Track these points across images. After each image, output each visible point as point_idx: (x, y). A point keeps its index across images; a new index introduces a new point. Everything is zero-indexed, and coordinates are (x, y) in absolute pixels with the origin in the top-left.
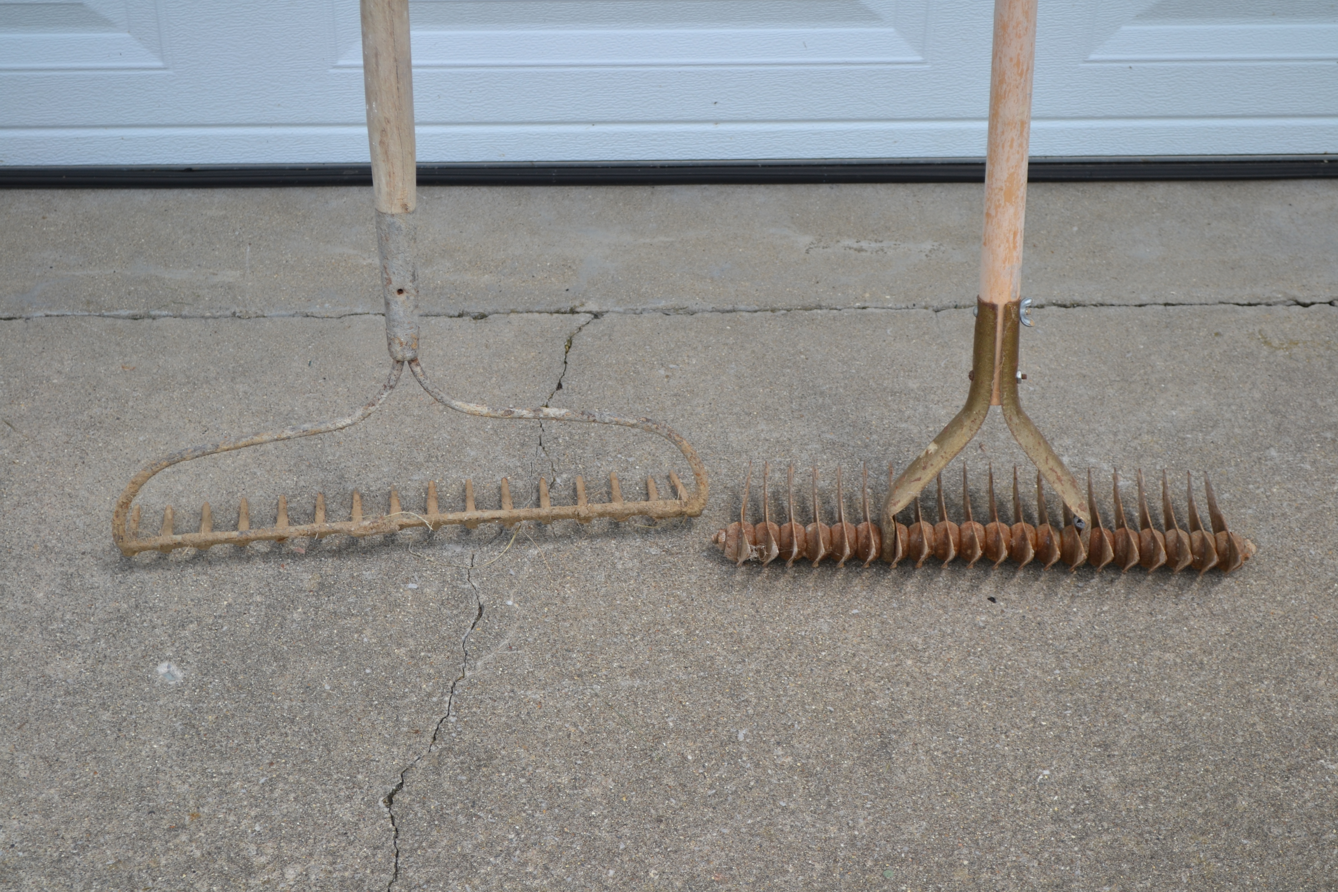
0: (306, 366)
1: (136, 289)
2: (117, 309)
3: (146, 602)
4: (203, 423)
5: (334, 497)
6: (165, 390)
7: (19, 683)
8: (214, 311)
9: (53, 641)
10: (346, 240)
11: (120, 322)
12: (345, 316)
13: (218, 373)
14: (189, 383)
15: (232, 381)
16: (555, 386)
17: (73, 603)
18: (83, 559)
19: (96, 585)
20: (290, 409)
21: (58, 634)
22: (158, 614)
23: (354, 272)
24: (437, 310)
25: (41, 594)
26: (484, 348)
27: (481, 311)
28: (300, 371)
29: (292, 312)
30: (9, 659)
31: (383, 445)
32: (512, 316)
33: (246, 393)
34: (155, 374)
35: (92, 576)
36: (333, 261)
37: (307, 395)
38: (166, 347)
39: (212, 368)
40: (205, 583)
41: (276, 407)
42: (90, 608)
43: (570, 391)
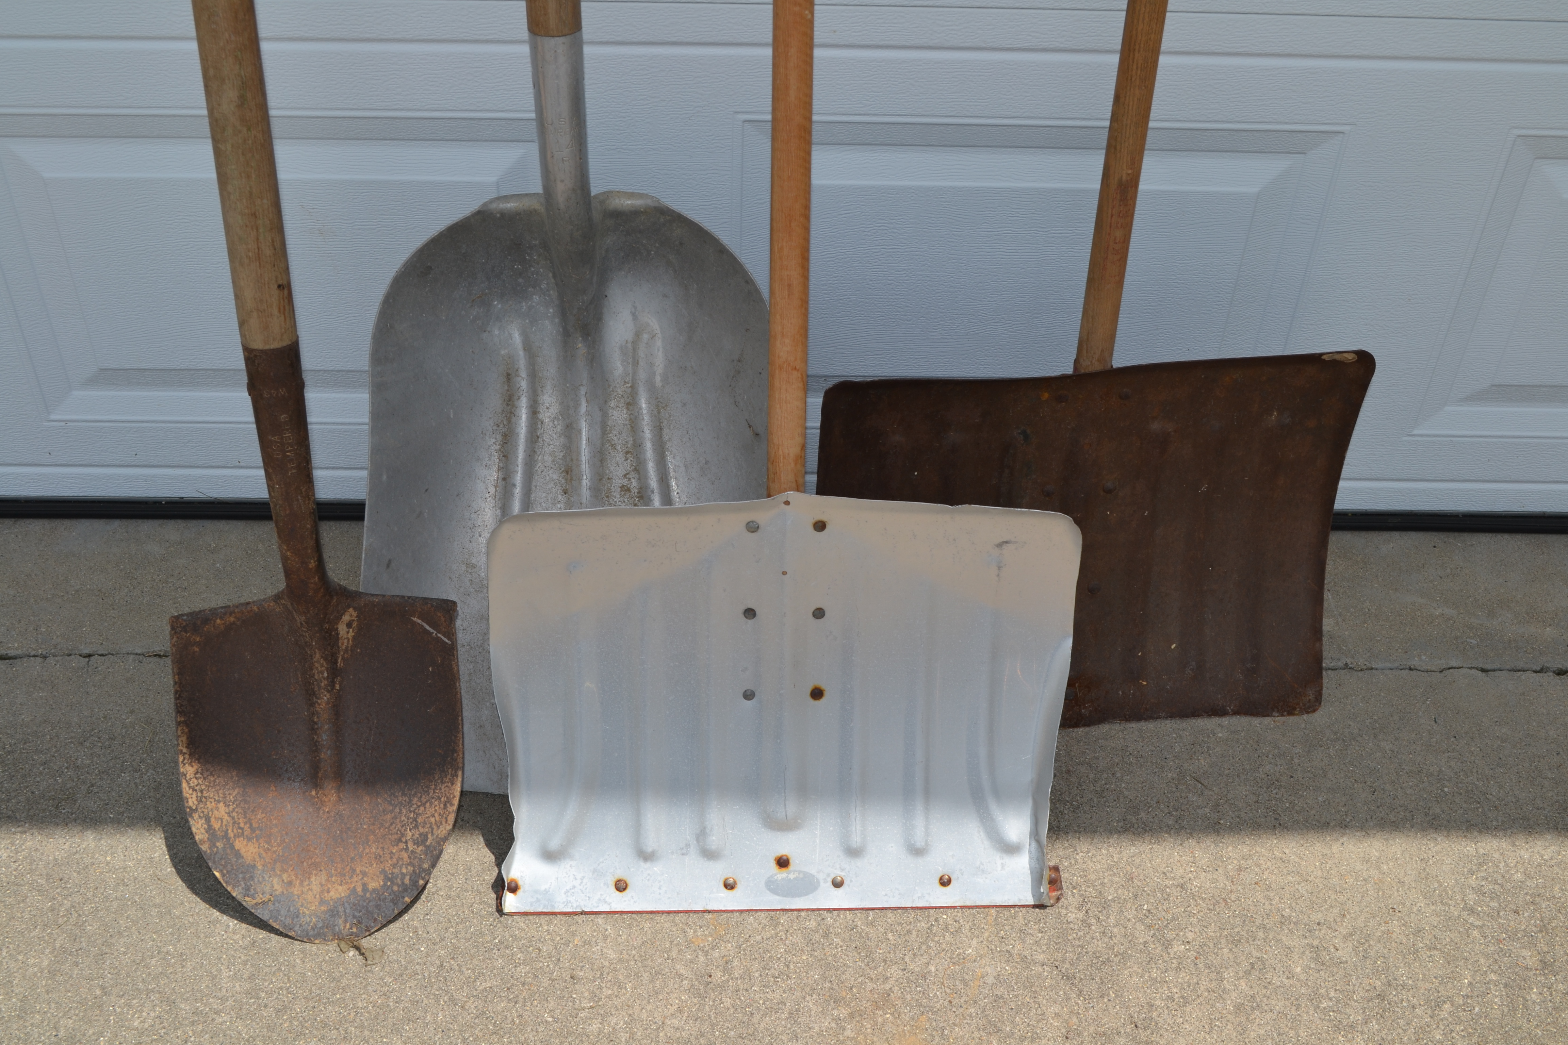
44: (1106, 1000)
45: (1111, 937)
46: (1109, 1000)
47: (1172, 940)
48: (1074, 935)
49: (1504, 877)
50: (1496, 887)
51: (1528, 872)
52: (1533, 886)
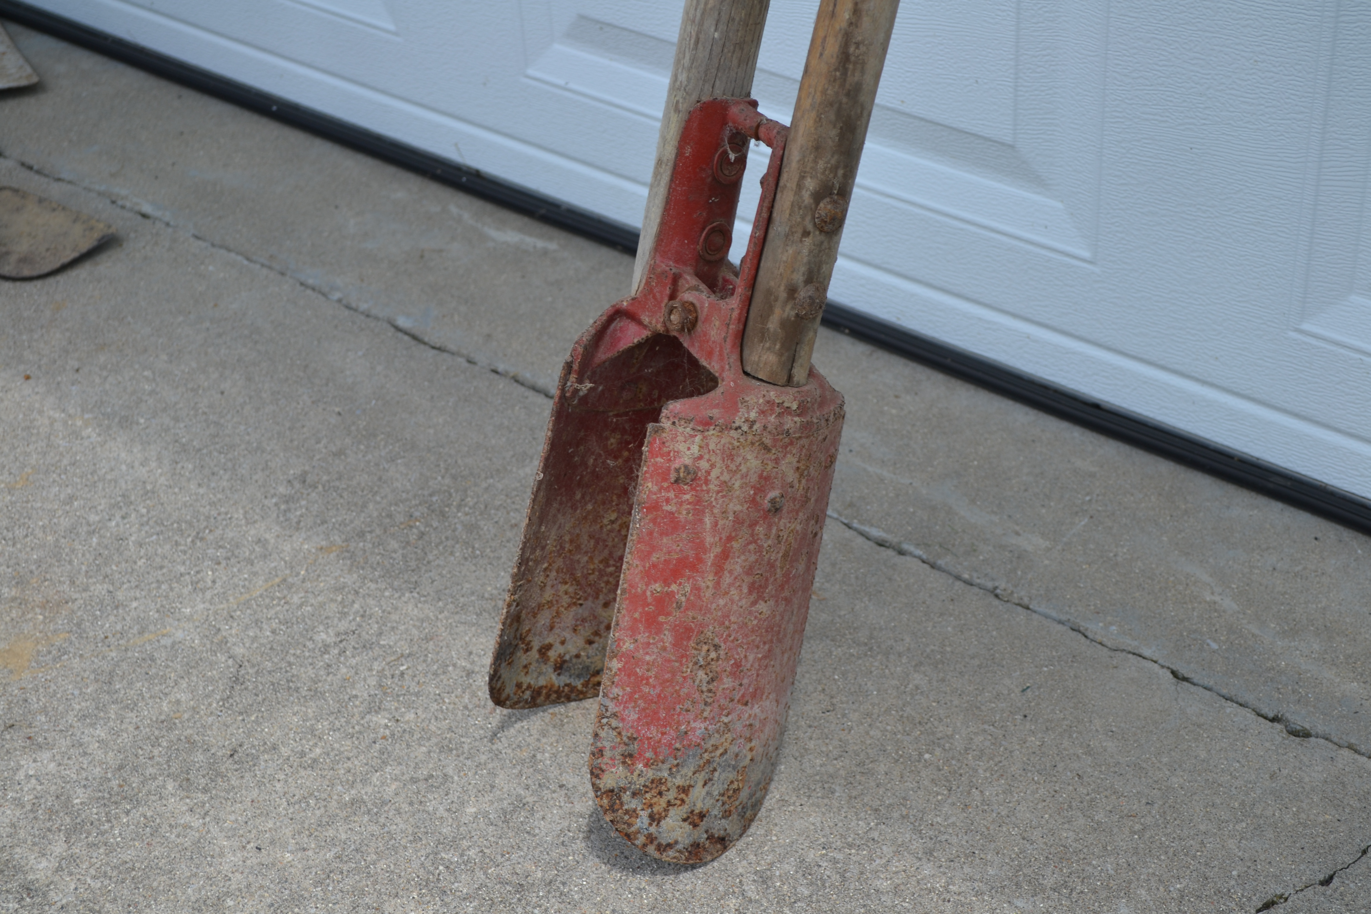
0: (1017, 691)
1: (914, 513)
2: (872, 525)
3: (564, 884)
4: (834, 701)
5: (896, 873)
6: (833, 640)
7: (347, 902)
8: (975, 575)
9: (429, 872)
10: (1211, 560)
11: (860, 540)
12: (1123, 650)
13: (909, 649)
14: (866, 644)
15: (916, 665)
16: (1321, 877)
17: (493, 839)
18: (554, 792)
19: (537, 831)
20: (949, 733)
21: (441, 868)
22: (562, 906)
23: (1185, 603)
24: (1249, 698)
25: (474, 810)
26: (1267, 776)
27: (1307, 726)
28: (1006, 692)
29: (1064, 618)
30: (368, 867)
31: (1019, 837)
32: (1346, 752)
33: (917, 688)
34: (840, 617)
35: (543, 818)
36: (1172, 579)
37: (986, 727)
38: (881, 592)
39: (908, 639)
40: (647, 899)
41: (936, 723)
42: (503, 856)
43: (1337, 895)
44: (241, 718)
45: (328, 674)
46: (243, 720)
47: (385, 710)
48: (299, 652)
49: (862, 873)
50: (836, 878)
51: (902, 887)
52: (889, 903)
